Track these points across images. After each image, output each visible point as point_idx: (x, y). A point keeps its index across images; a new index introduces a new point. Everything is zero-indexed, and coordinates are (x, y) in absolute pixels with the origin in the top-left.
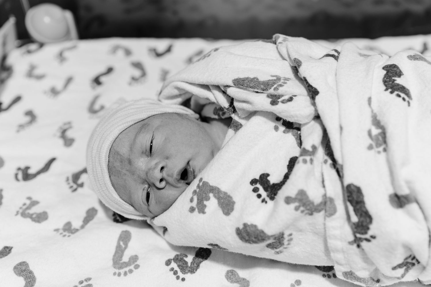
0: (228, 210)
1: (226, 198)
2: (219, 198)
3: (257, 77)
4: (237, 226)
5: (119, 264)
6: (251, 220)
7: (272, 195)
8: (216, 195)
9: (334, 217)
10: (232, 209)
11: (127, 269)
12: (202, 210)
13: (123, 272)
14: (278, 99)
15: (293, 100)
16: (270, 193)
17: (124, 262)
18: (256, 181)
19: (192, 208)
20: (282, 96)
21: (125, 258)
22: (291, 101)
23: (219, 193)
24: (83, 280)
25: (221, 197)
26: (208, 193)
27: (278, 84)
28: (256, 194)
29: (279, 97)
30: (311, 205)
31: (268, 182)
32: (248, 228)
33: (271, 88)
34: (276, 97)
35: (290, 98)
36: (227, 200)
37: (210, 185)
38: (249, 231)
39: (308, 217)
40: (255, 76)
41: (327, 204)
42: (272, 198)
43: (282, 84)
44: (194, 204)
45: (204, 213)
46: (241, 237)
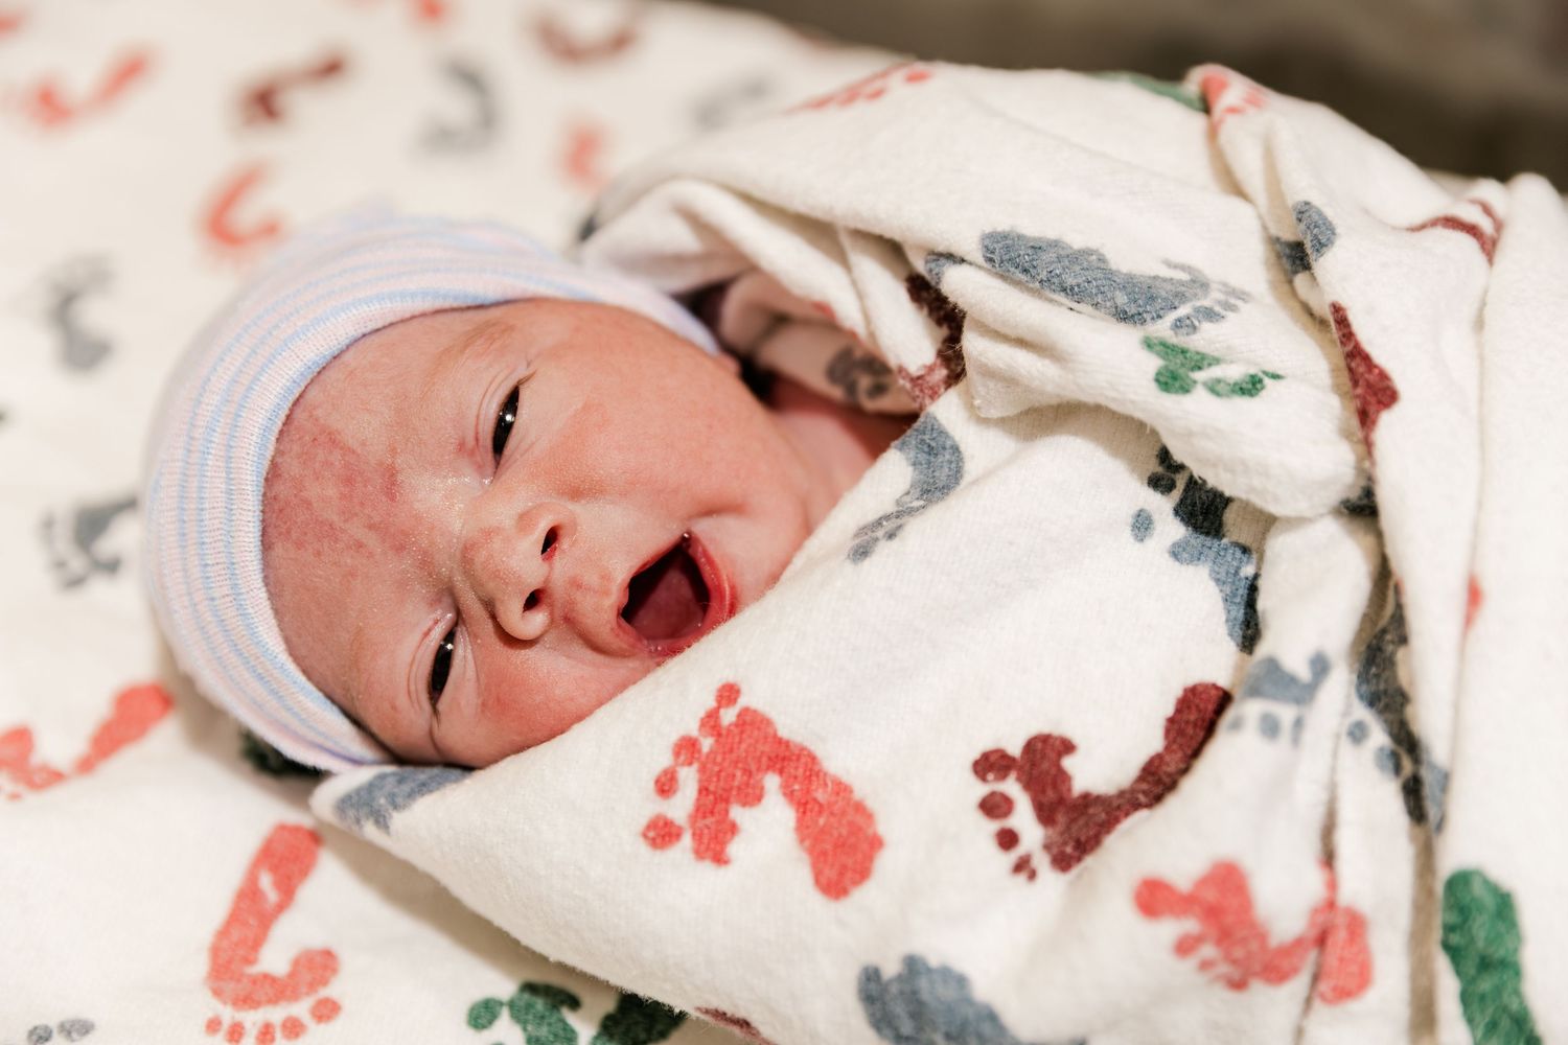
0: (841, 874)
1: (844, 813)
2: (804, 805)
3: (1101, 251)
4: (873, 959)
5: (239, 981)
6: (941, 948)
7: (1065, 843)
8: (797, 787)
9: (1354, 1006)
10: (863, 873)
11: (276, 1014)
12: (712, 846)
13: (254, 1024)
14: (1192, 369)
15: (1263, 393)
16: (1062, 834)
17: (266, 976)
18: (1004, 763)
19: (661, 823)
20: (1216, 361)
21: (275, 958)
22: (1251, 395)
23: (810, 781)
24: (53, 1023)
25: (815, 800)
26: (759, 769)
27: (1198, 304)
28: (993, 826)
29: (1200, 362)
30: (1254, 946)
31: (1064, 782)
32: (923, 984)
33: (1159, 317)
34: (1186, 358)
35: (1248, 379)
36: (844, 822)
37: (775, 735)
38: (925, 996)
39: (1222, 995)
40: (1093, 244)
41: (1330, 941)
42: (1063, 862)
43: (1217, 309)
44: (680, 807)
45: (720, 859)
46: (878, 1015)
